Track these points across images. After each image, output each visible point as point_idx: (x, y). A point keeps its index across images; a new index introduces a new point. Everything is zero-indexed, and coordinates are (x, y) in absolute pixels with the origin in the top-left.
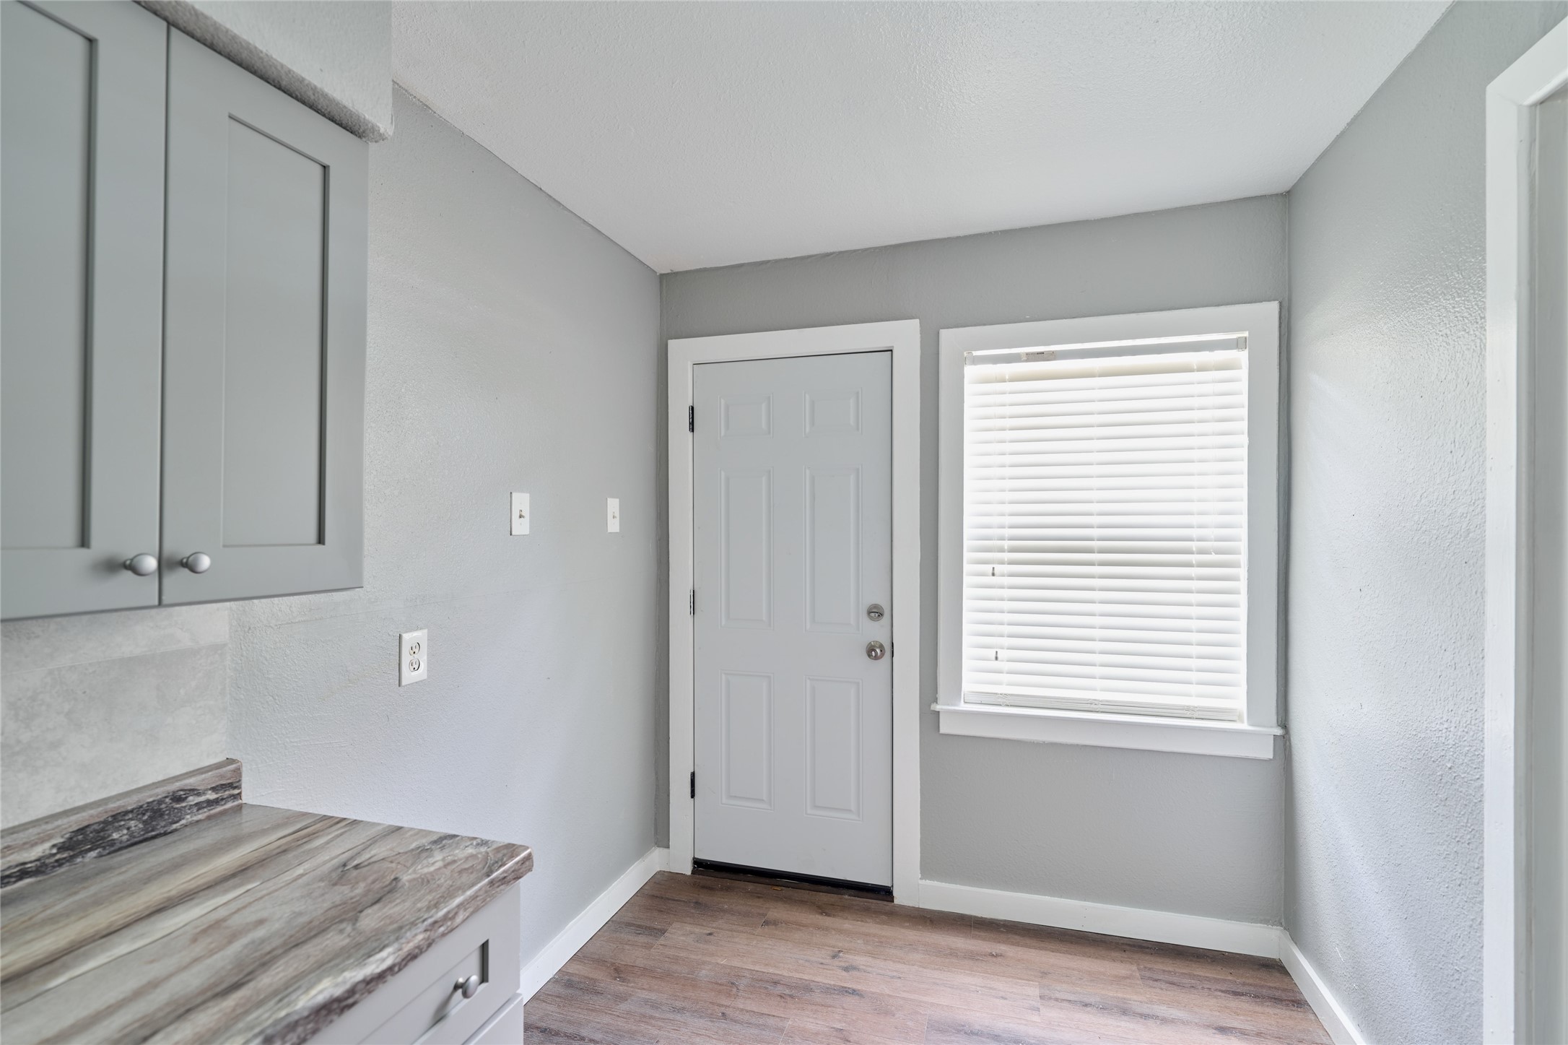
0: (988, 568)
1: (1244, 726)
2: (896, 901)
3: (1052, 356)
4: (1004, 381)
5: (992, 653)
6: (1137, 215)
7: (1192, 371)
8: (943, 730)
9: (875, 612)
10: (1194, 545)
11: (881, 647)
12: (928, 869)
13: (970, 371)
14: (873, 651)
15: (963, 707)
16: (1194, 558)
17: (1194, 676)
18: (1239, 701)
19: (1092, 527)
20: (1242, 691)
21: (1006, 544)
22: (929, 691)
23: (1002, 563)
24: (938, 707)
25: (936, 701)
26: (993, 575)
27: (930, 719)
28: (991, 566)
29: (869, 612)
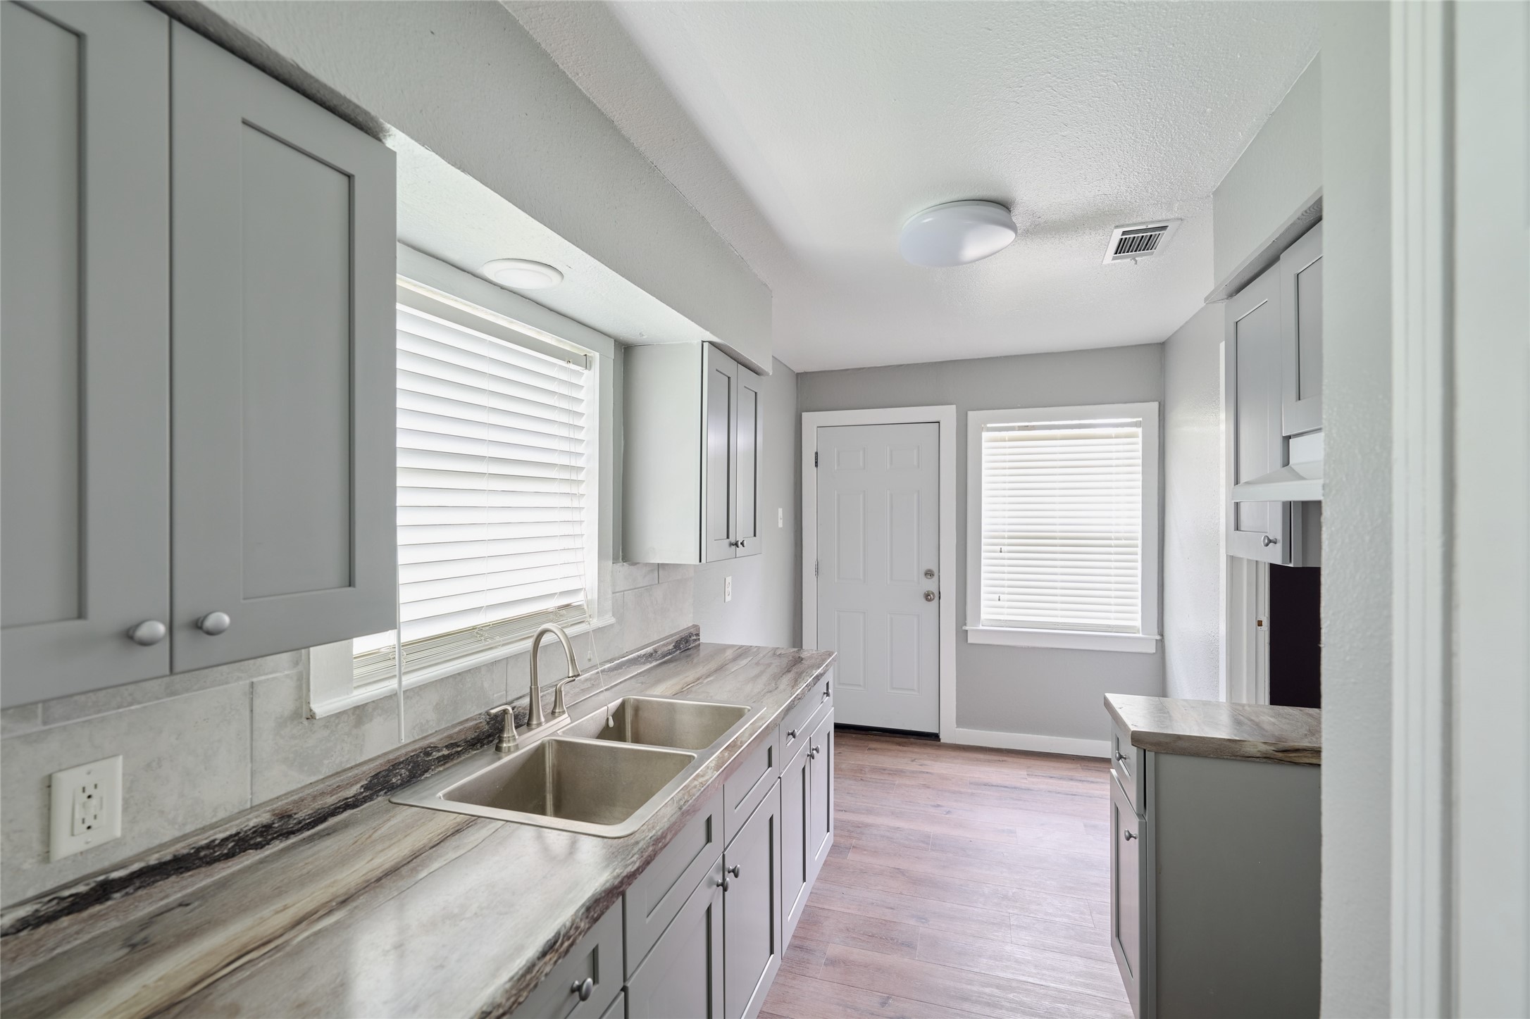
0: (998, 548)
1: (1140, 635)
2: (942, 741)
3: (1033, 428)
4: (1005, 441)
5: (996, 596)
6: (1080, 351)
7: (1112, 438)
8: (969, 641)
9: (929, 574)
10: (1113, 535)
11: (933, 593)
12: (961, 721)
13: (985, 435)
14: (928, 597)
15: (981, 627)
16: (1112, 542)
17: (1113, 608)
18: (1138, 623)
19: (1055, 525)
20: (1139, 616)
21: (1006, 534)
22: (962, 618)
23: (1004, 545)
24: (967, 628)
25: (965, 624)
26: (1001, 552)
27: (962, 635)
28: (1000, 547)
29: (926, 574)
